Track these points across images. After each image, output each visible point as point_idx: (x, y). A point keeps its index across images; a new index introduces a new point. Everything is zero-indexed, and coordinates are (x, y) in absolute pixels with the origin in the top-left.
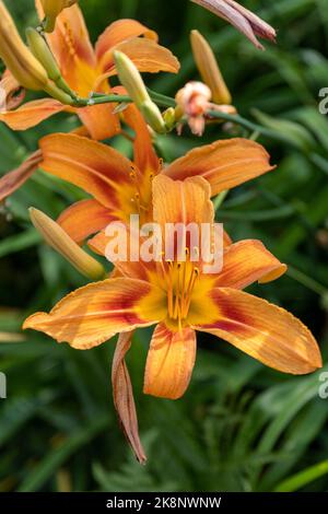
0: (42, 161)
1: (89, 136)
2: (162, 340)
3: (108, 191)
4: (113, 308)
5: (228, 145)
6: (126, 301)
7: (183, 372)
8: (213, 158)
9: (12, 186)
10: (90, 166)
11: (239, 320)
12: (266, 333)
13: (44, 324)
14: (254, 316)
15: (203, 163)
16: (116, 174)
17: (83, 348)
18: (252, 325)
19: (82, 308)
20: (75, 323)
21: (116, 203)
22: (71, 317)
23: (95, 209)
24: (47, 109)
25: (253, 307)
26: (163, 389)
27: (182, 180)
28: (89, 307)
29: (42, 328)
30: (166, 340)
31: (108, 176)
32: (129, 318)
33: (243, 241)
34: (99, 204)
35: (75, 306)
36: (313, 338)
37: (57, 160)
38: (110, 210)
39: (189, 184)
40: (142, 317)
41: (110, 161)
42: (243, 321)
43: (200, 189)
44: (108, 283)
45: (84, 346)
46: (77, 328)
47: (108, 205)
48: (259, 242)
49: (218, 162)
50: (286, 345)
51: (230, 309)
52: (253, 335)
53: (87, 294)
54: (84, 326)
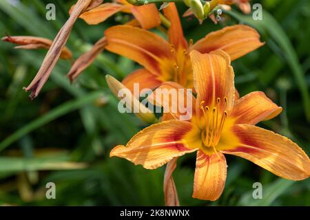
0: (107, 44)
1: (140, 27)
2: (203, 161)
3: (153, 63)
4: (168, 141)
5: (233, 30)
6: (177, 136)
7: (219, 182)
8: (224, 39)
9: (86, 63)
10: (141, 46)
11: (255, 146)
12: (276, 154)
13: (124, 153)
14: (265, 143)
15: (217, 43)
16: (158, 52)
17: (152, 169)
18: (263, 148)
19: (149, 141)
20: (144, 151)
21: (159, 71)
22: (142, 148)
23: (146, 76)
24: (109, 10)
25: (263, 136)
26: (206, 194)
27: (208, 52)
28: (153, 140)
29: (124, 156)
30: (206, 161)
31: (153, 53)
32: (179, 147)
33: (253, 93)
34: (149, 72)
35: (143, 141)
36: (306, 155)
37: (118, 44)
38: (155, 76)
39: (214, 56)
40: (187, 146)
41: (154, 43)
42: (257, 146)
43: (222, 59)
44: (165, 124)
45: (152, 166)
46: (146, 155)
47: (154, 73)
48: (263, 93)
49: (227, 41)
50: (289, 161)
51: (246, 138)
52: (266, 156)
53: (151, 132)
54: (150, 153)
